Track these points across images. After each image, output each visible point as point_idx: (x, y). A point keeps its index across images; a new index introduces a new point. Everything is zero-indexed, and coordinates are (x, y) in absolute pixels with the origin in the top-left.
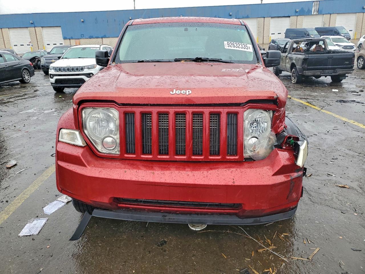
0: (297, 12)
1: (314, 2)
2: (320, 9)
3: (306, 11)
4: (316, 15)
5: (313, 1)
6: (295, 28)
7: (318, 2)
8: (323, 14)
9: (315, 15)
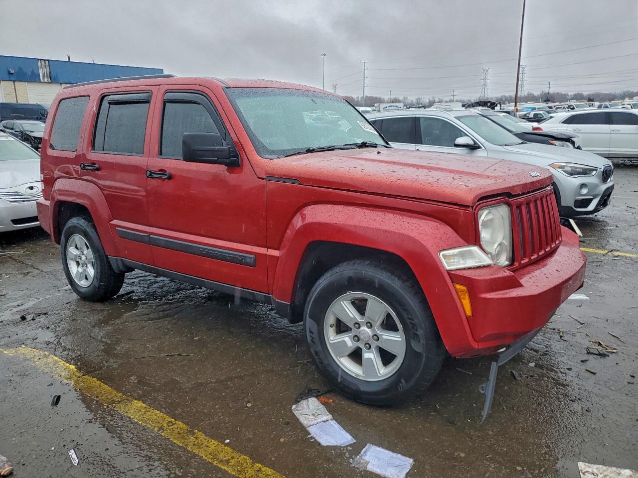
0: (12, 74)
1: (39, 61)
2: (52, 73)
3: (29, 73)
4: (48, 83)
5: (38, 59)
6: (16, 102)
7: (47, 62)
8: (61, 83)
9: (46, 82)
